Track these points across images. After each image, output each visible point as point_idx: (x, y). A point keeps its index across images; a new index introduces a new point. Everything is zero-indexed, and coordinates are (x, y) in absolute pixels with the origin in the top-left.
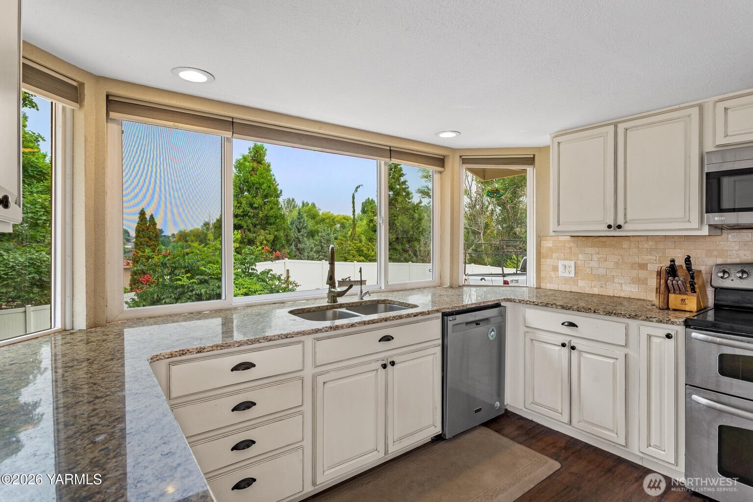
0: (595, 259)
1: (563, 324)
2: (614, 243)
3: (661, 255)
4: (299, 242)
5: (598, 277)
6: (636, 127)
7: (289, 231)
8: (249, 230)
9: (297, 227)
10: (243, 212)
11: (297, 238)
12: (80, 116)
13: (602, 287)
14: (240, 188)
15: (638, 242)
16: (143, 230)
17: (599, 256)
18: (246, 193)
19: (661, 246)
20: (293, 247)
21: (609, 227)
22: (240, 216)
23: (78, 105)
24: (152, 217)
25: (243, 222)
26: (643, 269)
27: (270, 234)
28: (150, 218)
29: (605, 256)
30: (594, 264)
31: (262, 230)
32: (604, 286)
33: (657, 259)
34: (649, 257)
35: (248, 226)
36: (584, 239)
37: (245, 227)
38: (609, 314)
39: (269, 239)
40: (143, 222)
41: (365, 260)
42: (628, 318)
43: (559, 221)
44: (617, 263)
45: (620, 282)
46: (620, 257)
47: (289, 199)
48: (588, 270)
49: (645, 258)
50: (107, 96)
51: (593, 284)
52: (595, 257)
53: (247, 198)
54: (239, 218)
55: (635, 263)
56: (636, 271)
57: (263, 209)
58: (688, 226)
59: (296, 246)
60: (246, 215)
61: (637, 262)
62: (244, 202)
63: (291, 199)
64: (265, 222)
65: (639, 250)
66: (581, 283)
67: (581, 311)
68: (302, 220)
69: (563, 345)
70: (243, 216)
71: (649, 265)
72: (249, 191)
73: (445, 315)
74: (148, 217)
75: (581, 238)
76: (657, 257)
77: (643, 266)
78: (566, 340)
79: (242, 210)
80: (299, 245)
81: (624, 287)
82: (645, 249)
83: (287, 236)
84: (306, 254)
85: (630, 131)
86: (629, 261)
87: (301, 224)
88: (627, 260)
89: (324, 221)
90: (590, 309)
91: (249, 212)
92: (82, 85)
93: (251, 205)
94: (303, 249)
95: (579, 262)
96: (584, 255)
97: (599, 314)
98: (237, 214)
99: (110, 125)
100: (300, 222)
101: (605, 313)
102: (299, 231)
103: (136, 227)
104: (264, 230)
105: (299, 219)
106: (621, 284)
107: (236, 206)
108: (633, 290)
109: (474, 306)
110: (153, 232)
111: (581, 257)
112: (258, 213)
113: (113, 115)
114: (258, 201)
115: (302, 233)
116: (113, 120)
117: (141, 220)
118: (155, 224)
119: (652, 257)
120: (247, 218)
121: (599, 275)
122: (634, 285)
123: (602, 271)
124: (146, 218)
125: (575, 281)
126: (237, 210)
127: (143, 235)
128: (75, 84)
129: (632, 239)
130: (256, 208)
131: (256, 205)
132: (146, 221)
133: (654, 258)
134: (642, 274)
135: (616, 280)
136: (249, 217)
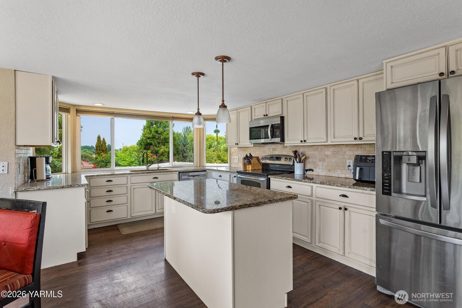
0: (242, 155)
4: (185, 152)
6: (241, 111)
7: (179, 146)
8: (156, 146)
9: (183, 144)
10: (153, 136)
11: (183, 150)
12: (69, 116)
14: (151, 123)
16: (99, 146)
18: (154, 125)
20: (181, 155)
21: (236, 144)
22: (151, 138)
23: (69, 114)
24: (104, 139)
25: (153, 141)
27: (167, 148)
28: (103, 140)
31: (162, 146)
35: (155, 144)
37: (153, 144)
39: (166, 151)
40: (99, 142)
41: (221, 162)
47: (187, 127)
48: (241, 159)
50: (76, 109)
53: (155, 128)
54: (150, 139)
57: (163, 134)
59: (183, 154)
60: (154, 138)
62: (153, 131)
63: (188, 127)
64: (164, 141)
66: (240, 164)
68: (186, 140)
70: (152, 138)
72: (155, 124)
73: (179, 173)
74: (102, 139)
79: (152, 135)
80: (184, 154)
83: (177, 149)
84: (188, 159)
87: (186, 142)
89: (208, 140)
91: (155, 136)
92: (70, 108)
93: (157, 132)
94: (187, 156)
98: (149, 137)
99: (77, 117)
100: (185, 141)
102: (184, 146)
103: (96, 145)
104: (164, 145)
105: (184, 139)
107: (149, 133)
109: (192, 170)
110: (104, 147)
111: (240, 155)
112: (161, 136)
113: (78, 114)
114: (160, 130)
115: (186, 147)
116: (78, 116)
117: (98, 141)
118: (105, 143)
120: (155, 139)
124: (101, 140)
126: (149, 135)
127: (99, 149)
128: (68, 108)
129: (250, 148)
130: (159, 134)
131: (159, 132)
132: (101, 142)
136: (156, 138)
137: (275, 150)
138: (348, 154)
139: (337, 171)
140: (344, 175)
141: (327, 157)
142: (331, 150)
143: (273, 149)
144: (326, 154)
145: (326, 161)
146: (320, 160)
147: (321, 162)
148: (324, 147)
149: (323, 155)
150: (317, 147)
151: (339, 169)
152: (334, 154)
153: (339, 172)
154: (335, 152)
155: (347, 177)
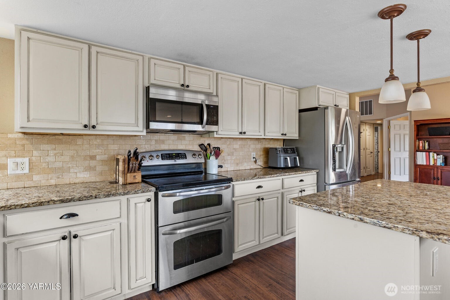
0: (52, 155)
1: (61, 218)
2: (70, 140)
3: (105, 148)
5: (55, 170)
6: (106, 54)
13: (58, 178)
15: (89, 139)
17: (55, 152)
19: (105, 142)
21: (86, 126)
26: (93, 160)
29: (61, 151)
30: (51, 159)
32: (60, 176)
33: (103, 152)
34: (98, 151)
36: (39, 137)
38: (108, 196)
42: (123, 195)
43: (28, 118)
44: (72, 157)
45: (75, 171)
46: (75, 152)
48: (44, 165)
49: (94, 151)
51: (50, 176)
52: (51, 153)
55: (88, 156)
56: (87, 162)
58: (136, 129)
61: (89, 155)
65: (90, 146)
66: (36, 178)
67: (83, 200)
69: (64, 238)
71: (97, 157)
75: (36, 136)
76: (103, 150)
77: (93, 158)
78: (65, 232)
81: (78, 175)
82: (94, 145)
85: (101, 55)
86: (83, 154)
88: (81, 154)
90: (91, 196)
95: (34, 158)
96: (40, 151)
97: (100, 198)
101: (105, 196)
106: (76, 172)
108: (85, 176)
111: (35, 153)
119: (99, 151)
121: (55, 168)
122: (86, 173)
123: (58, 165)
125: (29, 177)
133: (101, 151)
134: (93, 163)
135: (72, 170)
137: (163, 142)
138: (252, 147)
139: (244, 164)
140: (249, 166)
141: (235, 150)
142: (239, 144)
143: (156, 140)
144: (234, 148)
145: (234, 155)
146: (228, 154)
147: (230, 156)
148: (232, 140)
149: (231, 149)
150: (226, 140)
151: (246, 162)
152: (242, 148)
153: (245, 164)
154: (242, 146)
155: (251, 168)
